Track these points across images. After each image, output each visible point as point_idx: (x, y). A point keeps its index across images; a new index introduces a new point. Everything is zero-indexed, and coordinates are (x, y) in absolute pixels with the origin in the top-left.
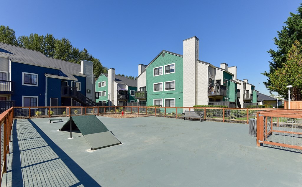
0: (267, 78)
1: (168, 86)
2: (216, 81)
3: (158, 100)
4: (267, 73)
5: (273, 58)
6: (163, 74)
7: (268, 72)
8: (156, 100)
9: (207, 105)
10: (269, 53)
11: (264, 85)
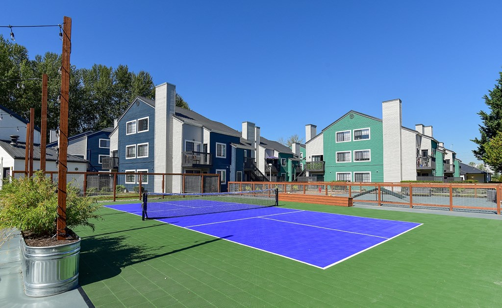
0: (479, 146)
1: (360, 157)
2: (422, 151)
3: (344, 174)
4: (478, 141)
5: (484, 121)
6: (350, 141)
7: (480, 139)
8: (340, 174)
9: (416, 180)
10: (480, 115)
11: (473, 154)
